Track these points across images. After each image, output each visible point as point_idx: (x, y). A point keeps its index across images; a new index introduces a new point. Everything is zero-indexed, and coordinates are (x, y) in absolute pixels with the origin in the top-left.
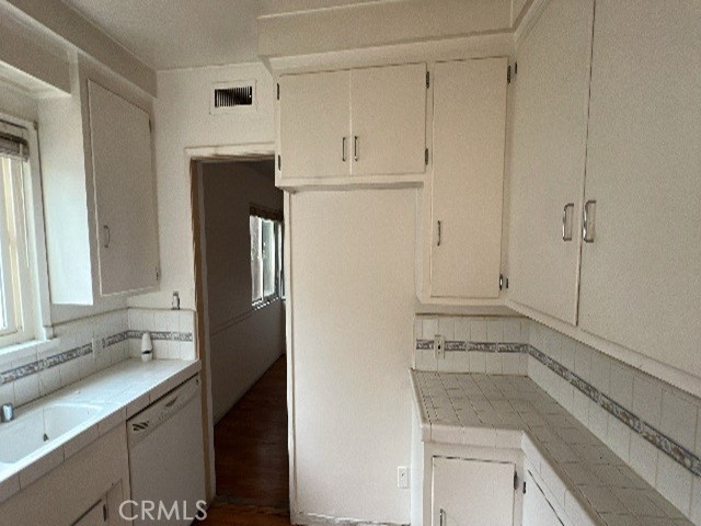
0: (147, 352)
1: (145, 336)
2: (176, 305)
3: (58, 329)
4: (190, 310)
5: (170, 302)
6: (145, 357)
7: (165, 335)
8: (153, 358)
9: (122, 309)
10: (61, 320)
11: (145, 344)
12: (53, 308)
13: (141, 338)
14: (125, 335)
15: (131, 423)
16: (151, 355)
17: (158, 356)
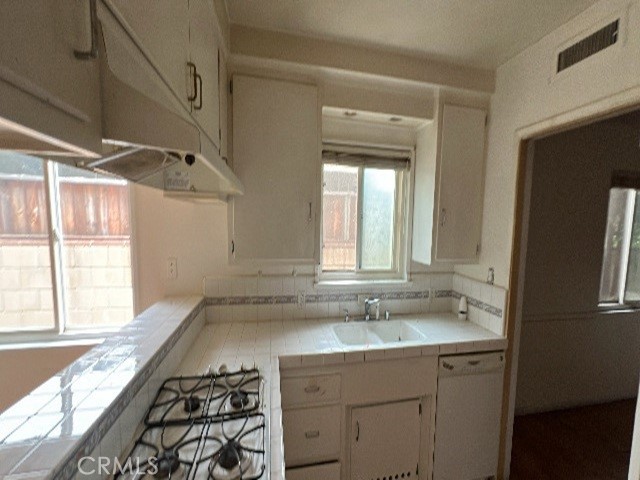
0: (462, 312)
1: (463, 300)
2: (490, 279)
3: (413, 277)
4: (503, 288)
5: (485, 276)
6: (461, 316)
7: (478, 304)
8: (467, 319)
9: (448, 273)
10: (416, 270)
11: (462, 306)
12: (412, 263)
13: (460, 298)
14: (449, 294)
15: (442, 360)
16: (465, 316)
17: (471, 319)
